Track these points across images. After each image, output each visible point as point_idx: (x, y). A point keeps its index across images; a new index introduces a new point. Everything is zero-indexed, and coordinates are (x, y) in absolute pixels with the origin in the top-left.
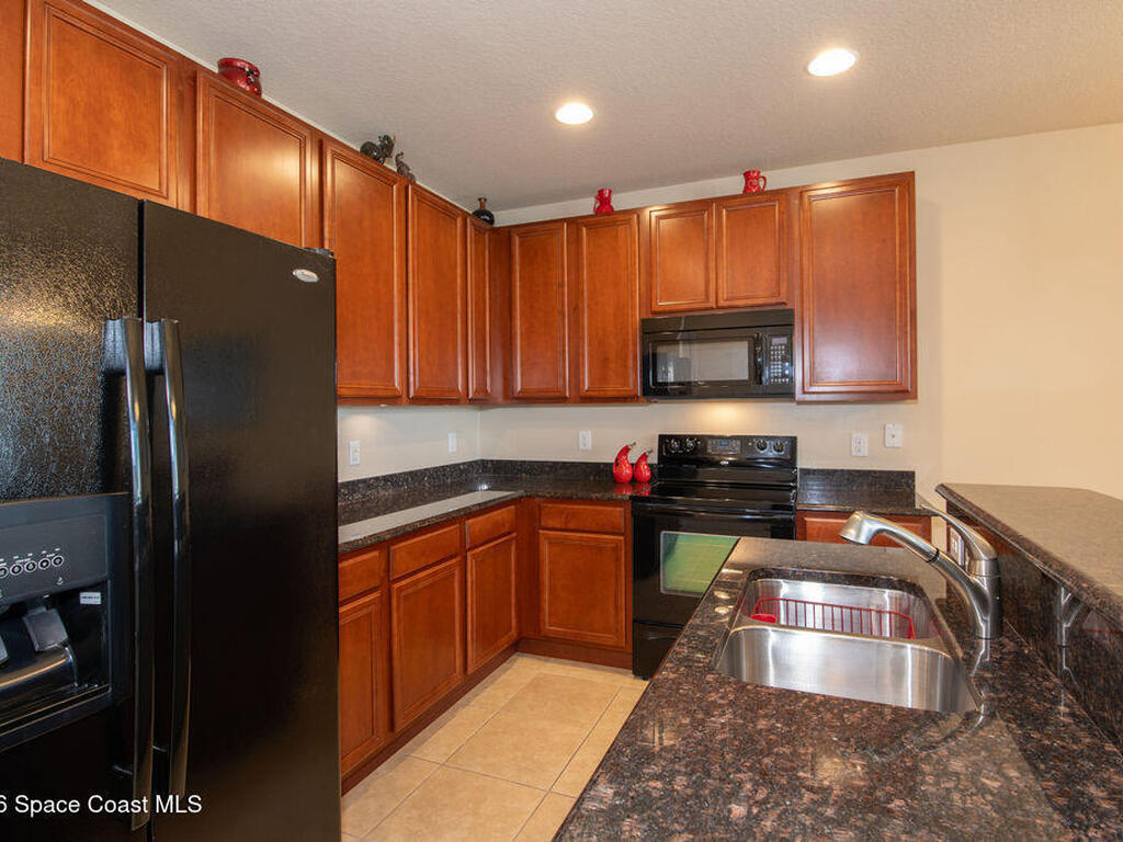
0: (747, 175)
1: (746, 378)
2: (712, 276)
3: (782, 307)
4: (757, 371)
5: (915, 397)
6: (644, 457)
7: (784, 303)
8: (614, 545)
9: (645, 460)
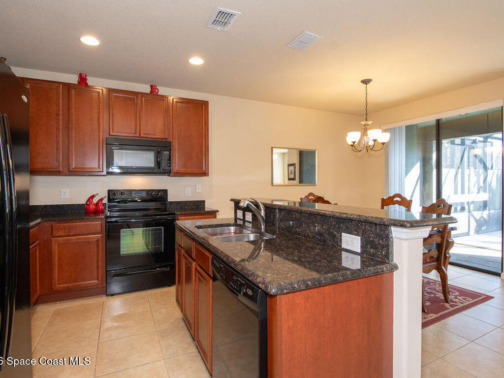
0: (151, 86)
1: (153, 166)
2: (138, 124)
3: (166, 140)
4: (158, 163)
5: (208, 175)
6: (101, 200)
7: (167, 139)
8: (96, 240)
9: (102, 202)
